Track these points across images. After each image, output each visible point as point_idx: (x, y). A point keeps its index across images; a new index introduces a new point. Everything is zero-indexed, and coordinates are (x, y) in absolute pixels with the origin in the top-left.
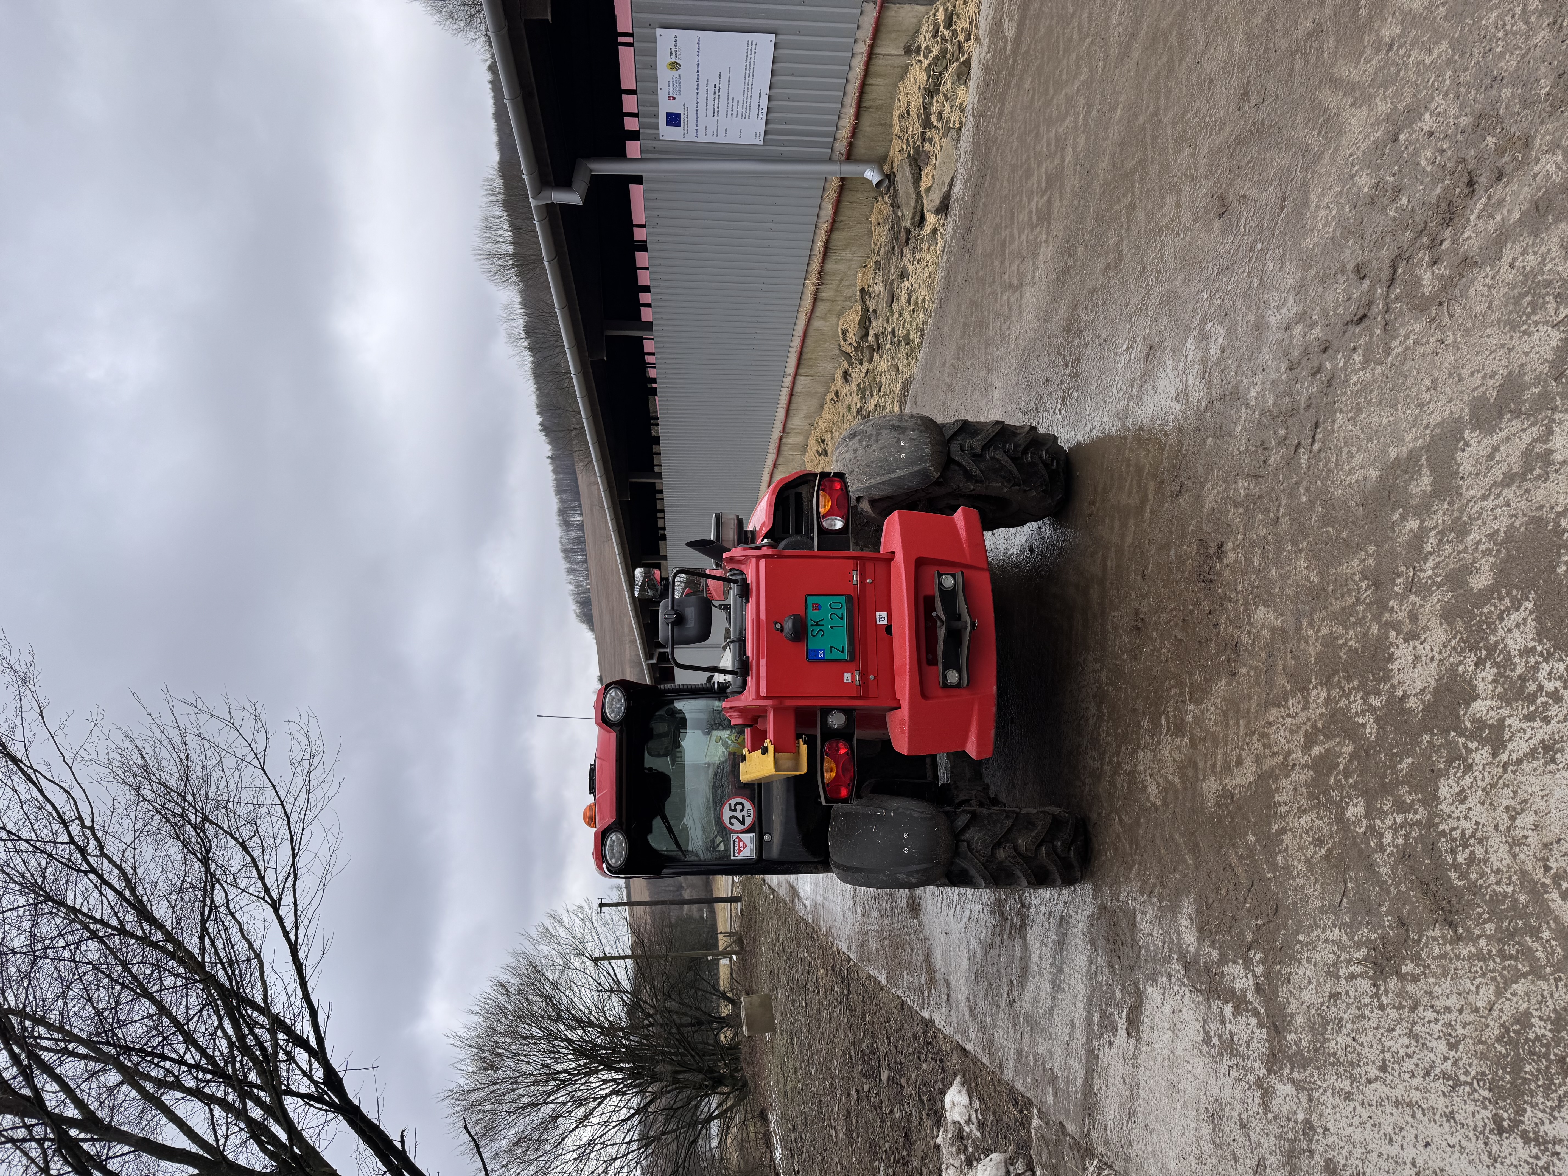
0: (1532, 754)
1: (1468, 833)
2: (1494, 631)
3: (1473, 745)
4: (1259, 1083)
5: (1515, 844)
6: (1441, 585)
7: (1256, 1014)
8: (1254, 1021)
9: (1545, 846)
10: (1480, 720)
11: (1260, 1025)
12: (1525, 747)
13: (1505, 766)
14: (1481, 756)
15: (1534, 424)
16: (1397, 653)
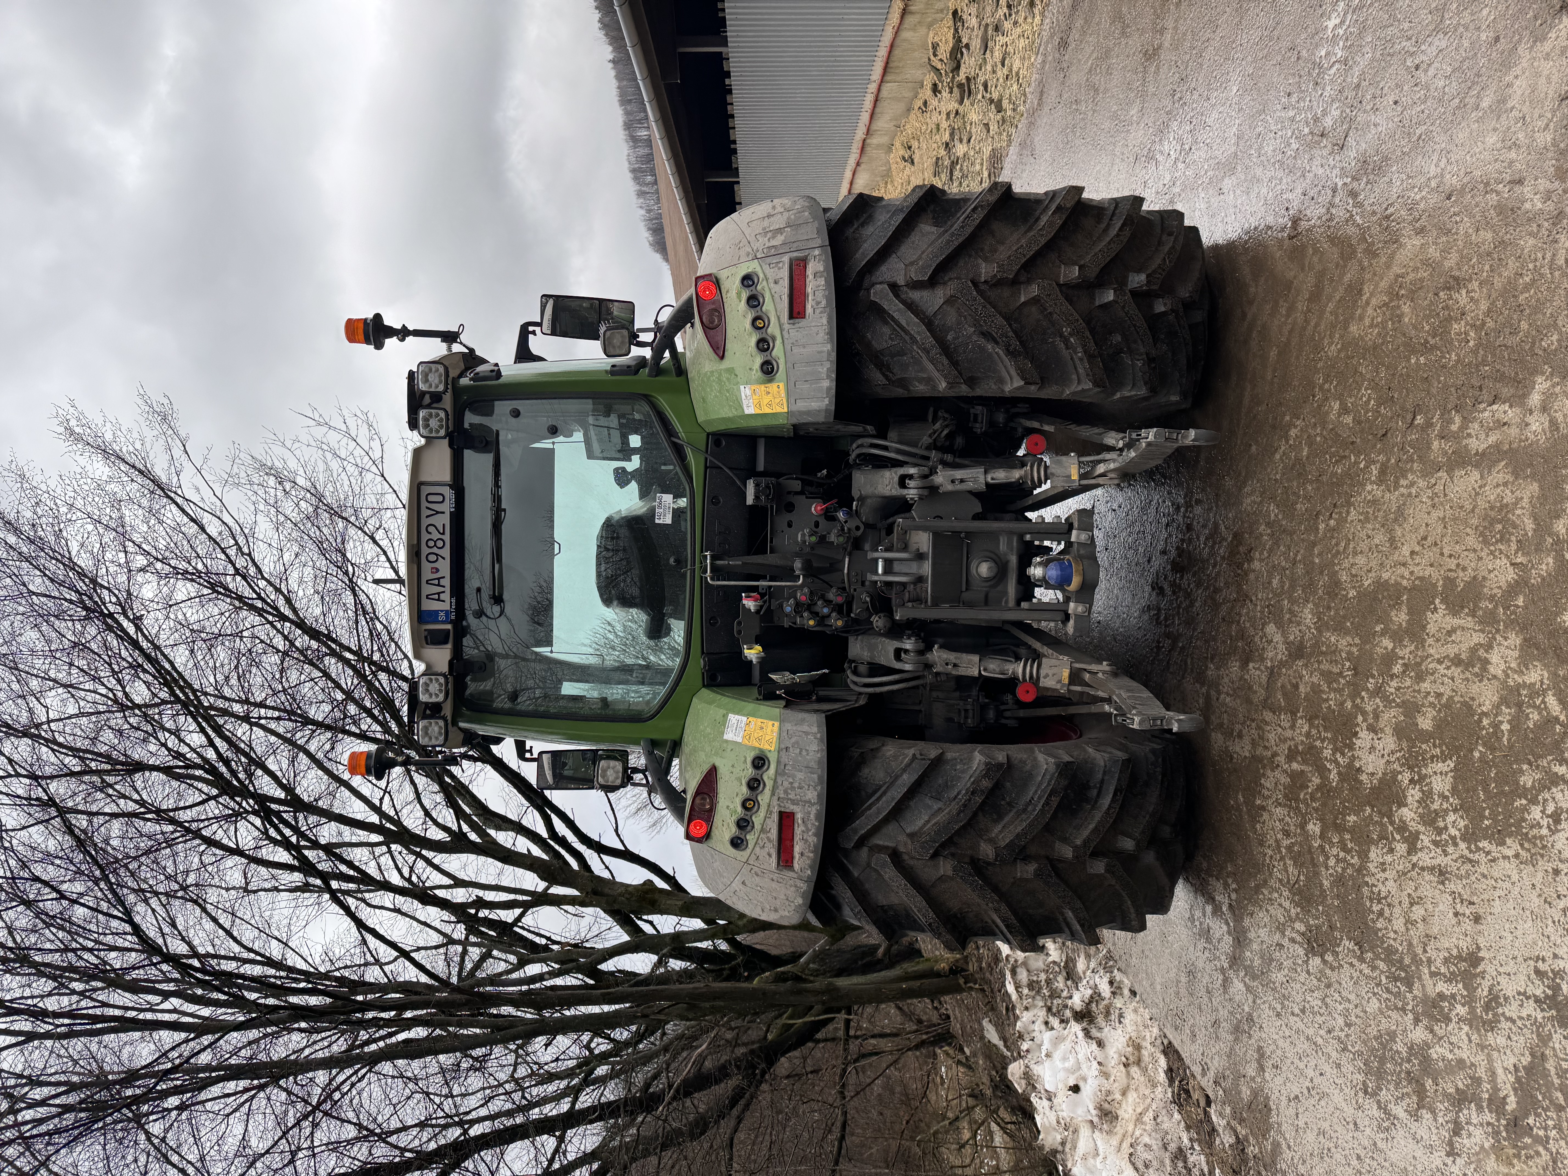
0: (1432, 869)
1: (1383, 895)
2: (1426, 766)
3: (1398, 837)
4: (1223, 970)
5: (1410, 922)
6: (1398, 706)
7: (1228, 924)
8: (1225, 928)
9: (1427, 936)
10: (1404, 822)
11: (1229, 933)
12: (1428, 863)
13: (1414, 865)
14: (1401, 848)
15: (1482, 631)
16: (1361, 735)
